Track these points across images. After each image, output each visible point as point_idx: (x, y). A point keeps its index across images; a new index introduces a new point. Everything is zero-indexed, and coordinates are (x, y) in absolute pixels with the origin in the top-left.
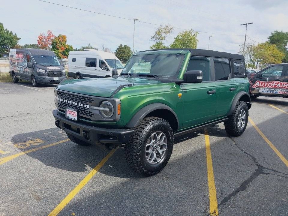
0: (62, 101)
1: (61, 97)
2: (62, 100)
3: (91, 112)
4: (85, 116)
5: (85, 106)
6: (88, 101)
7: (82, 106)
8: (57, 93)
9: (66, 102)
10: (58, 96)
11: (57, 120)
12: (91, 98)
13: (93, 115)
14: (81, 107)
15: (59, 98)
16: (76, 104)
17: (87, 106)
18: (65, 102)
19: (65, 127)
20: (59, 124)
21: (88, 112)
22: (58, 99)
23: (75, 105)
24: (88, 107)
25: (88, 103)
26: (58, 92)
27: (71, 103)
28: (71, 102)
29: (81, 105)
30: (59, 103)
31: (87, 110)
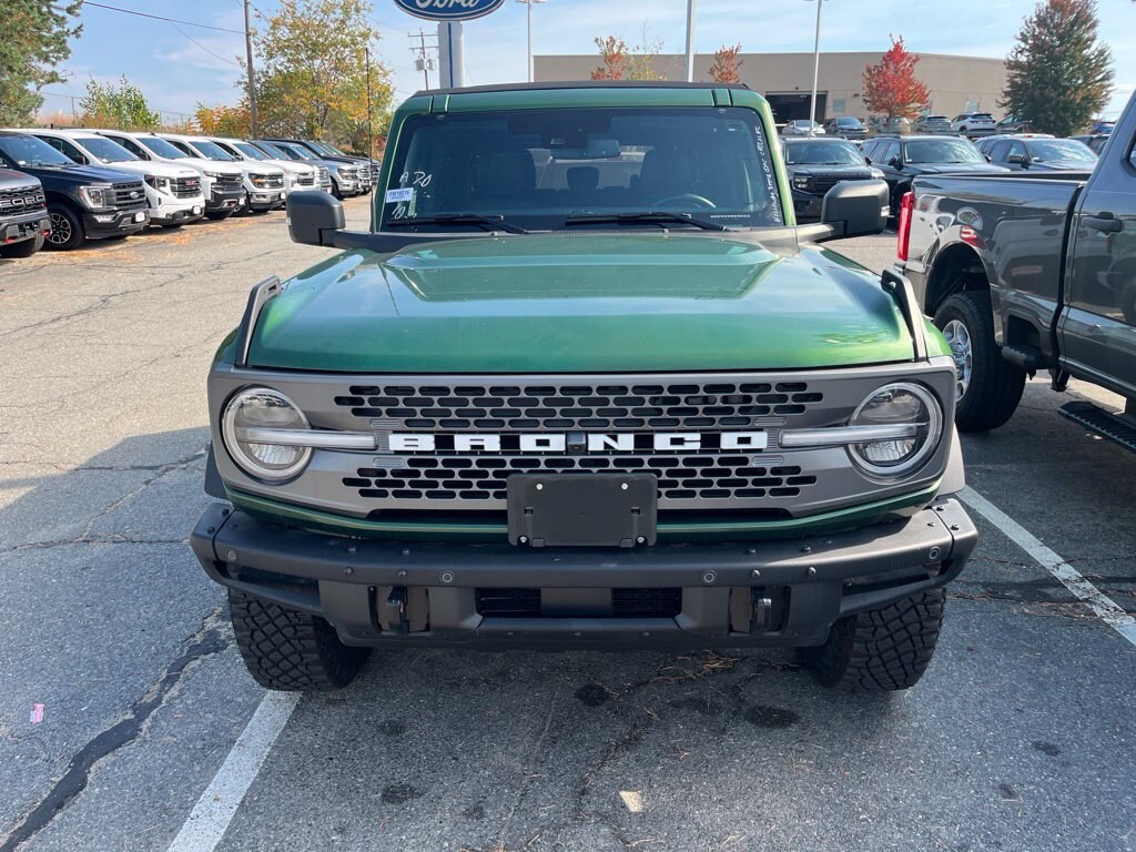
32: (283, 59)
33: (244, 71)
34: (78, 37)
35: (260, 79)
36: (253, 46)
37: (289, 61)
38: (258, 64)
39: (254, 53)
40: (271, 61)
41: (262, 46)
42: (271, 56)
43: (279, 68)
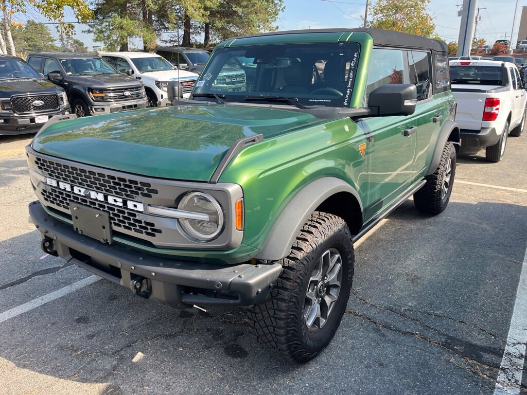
0: (55, 185)
1: (50, 175)
2: (54, 183)
3: (152, 225)
4: (132, 233)
5: (130, 205)
6: (137, 193)
7: (121, 204)
8: (37, 163)
9: (68, 189)
10: (39, 171)
11: (46, 236)
12: (149, 185)
13: (160, 231)
14: (116, 208)
15: (44, 177)
16: (101, 197)
17: (135, 206)
18: (65, 190)
19: (71, 257)
20: (51, 246)
21: (140, 222)
22: (43, 179)
23: (96, 200)
24: (140, 207)
25: (140, 197)
26: (39, 159)
27: (82, 194)
28: (83, 190)
29: (115, 201)
30: (45, 191)
31: (137, 218)
32: (381, 15)
33: (363, 22)
34: (283, 11)
35: (369, 25)
36: (368, 10)
37: (383, 16)
38: (369, 18)
39: (368, 13)
40: (375, 17)
41: (372, 10)
42: (376, 14)
43: (379, 19)
